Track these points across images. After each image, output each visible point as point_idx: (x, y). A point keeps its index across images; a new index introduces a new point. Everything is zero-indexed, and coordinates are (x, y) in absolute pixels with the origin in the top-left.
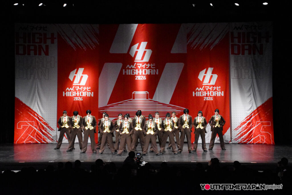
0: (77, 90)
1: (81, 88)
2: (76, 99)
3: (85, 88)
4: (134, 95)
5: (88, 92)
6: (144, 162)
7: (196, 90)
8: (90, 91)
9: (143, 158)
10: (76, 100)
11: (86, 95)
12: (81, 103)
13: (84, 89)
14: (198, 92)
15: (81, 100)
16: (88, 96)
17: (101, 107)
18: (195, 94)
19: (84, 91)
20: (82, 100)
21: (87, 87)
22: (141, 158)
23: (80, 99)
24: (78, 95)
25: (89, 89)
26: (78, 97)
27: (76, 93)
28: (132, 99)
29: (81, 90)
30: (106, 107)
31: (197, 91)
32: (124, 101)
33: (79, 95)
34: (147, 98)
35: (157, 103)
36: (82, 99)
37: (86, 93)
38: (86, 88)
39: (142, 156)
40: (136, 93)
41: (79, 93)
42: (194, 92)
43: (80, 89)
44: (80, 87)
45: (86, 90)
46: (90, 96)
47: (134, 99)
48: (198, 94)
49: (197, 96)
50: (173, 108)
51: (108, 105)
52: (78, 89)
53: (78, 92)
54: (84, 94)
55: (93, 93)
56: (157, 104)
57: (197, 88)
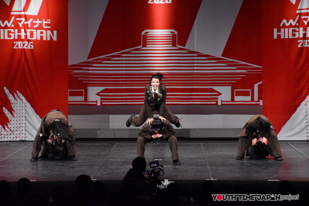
0: (20, 25)
1: (29, 22)
2: (19, 45)
3: (38, 22)
4: (145, 37)
5: (44, 32)
6: (165, 180)
7: (281, 25)
8: (50, 27)
9: (164, 172)
10: (19, 47)
11: (42, 37)
12: (29, 55)
13: (36, 24)
14: (286, 29)
15: (29, 48)
16: (45, 39)
17: (75, 63)
18: (279, 33)
19: (36, 29)
20: (32, 48)
21: (44, 20)
22: (159, 172)
23: (27, 46)
24: (23, 37)
25: (46, 25)
26: (23, 40)
27: (19, 31)
28: (141, 46)
29: (29, 26)
30: (87, 64)
31: (284, 26)
32: (124, 51)
33: (26, 36)
34: (174, 45)
35: (195, 55)
36: (32, 46)
37: (42, 33)
38: (41, 22)
39: (161, 168)
40: (148, 34)
41: (25, 32)
42: (275, 30)
43: (27, 24)
44: (26, 20)
45: (40, 27)
46: (49, 39)
47: (145, 45)
48: (287, 34)
49: (282, 37)
50: (230, 64)
51: (89, 60)
52: (24, 24)
53: (23, 30)
54: (37, 35)
55: (55, 32)
56: (196, 58)
57: (284, 21)
